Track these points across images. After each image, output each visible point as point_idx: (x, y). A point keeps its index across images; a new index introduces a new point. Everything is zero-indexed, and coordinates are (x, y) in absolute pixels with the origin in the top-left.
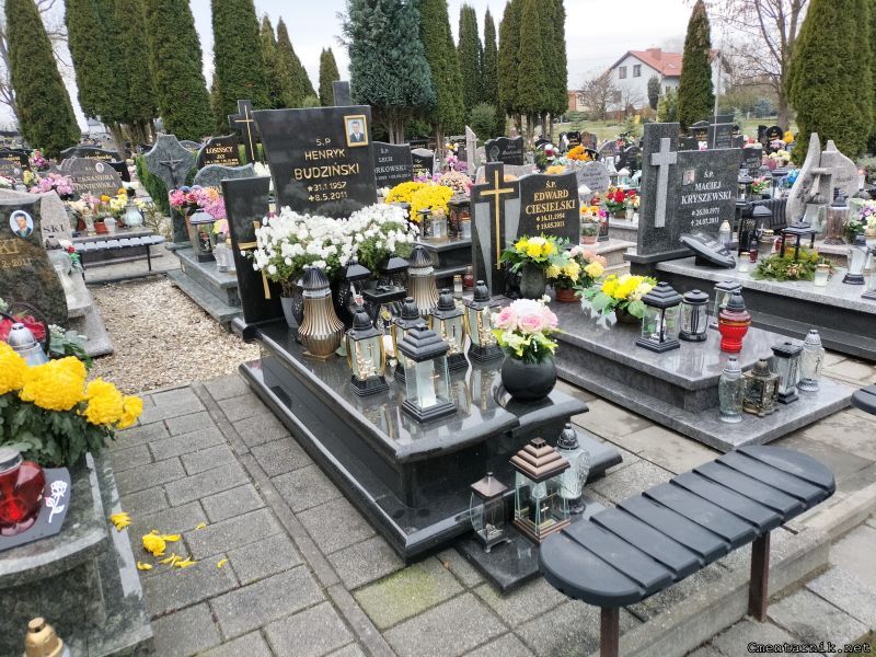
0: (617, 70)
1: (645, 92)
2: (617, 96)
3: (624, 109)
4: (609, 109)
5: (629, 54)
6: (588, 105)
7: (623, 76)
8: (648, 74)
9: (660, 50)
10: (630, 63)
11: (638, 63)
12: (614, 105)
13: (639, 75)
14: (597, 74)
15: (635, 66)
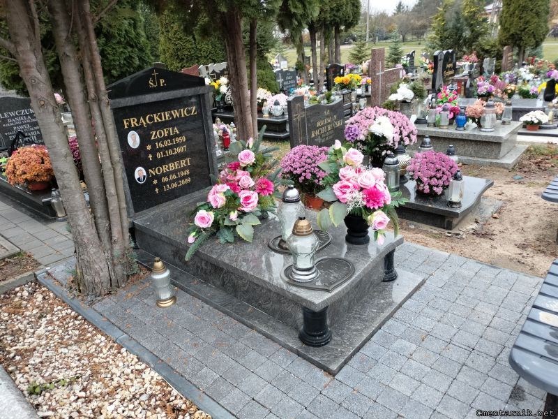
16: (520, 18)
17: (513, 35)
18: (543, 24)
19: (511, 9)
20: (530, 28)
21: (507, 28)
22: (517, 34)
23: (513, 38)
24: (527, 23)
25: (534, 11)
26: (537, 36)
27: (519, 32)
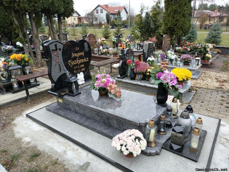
0: (95, 11)
1: (105, 18)
2: (96, 19)
3: (99, 23)
4: (94, 23)
5: (99, 6)
6: (87, 21)
7: (97, 13)
8: (105, 12)
9: (108, 5)
10: (99, 9)
11: (102, 8)
12: (96, 22)
13: (102, 12)
14: (90, 11)
15: (101, 10)
16: (173, 18)
17: (169, 28)
18: (187, 22)
19: (169, 12)
20: (179, 24)
21: (166, 23)
22: (172, 27)
23: (170, 30)
24: (177, 20)
25: (181, 13)
26: (183, 29)
27: (173, 26)
